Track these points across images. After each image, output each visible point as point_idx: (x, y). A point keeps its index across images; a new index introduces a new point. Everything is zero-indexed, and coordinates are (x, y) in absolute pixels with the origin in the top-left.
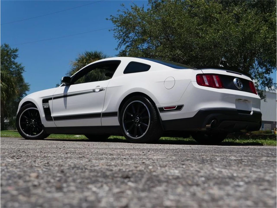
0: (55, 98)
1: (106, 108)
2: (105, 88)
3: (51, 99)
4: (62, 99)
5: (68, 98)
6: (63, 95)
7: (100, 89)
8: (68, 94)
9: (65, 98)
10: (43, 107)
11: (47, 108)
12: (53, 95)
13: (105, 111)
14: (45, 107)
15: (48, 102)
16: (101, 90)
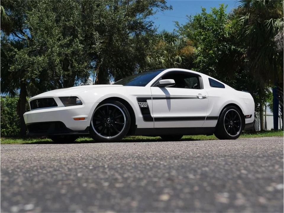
0: (154, 98)
1: (210, 113)
2: (207, 96)
3: (150, 98)
4: (165, 100)
5: (172, 100)
6: (165, 96)
7: (202, 97)
8: (171, 96)
9: (169, 100)
10: (140, 106)
11: (145, 107)
12: (152, 95)
13: (209, 115)
14: (142, 106)
15: (146, 102)
16: (204, 98)
